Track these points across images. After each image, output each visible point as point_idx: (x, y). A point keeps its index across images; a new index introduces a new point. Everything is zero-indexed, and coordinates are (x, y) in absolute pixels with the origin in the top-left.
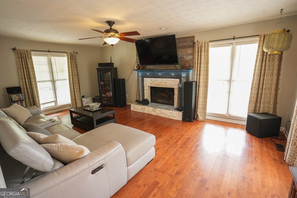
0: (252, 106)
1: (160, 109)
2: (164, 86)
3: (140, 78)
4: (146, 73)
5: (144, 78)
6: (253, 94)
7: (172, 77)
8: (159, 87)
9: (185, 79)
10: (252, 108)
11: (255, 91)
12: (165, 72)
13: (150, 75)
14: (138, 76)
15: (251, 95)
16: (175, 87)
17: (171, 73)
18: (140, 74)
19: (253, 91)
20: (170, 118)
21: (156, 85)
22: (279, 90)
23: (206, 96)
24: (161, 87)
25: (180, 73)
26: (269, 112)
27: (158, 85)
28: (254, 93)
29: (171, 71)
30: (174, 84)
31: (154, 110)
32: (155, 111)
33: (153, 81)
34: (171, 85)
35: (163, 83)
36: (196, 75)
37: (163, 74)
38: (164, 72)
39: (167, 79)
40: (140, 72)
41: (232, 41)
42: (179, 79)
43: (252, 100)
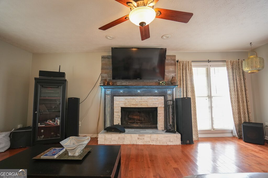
0: (236, 117)
1: (149, 135)
2: (144, 105)
3: (108, 98)
4: (119, 90)
5: (114, 97)
6: (234, 107)
7: (155, 94)
8: (137, 107)
9: (170, 96)
10: (236, 119)
11: (235, 104)
12: (146, 89)
13: (124, 92)
14: (105, 94)
15: (232, 108)
16: (160, 106)
17: (154, 89)
18: (109, 92)
19: (234, 104)
20: (165, 144)
21: (133, 105)
22: (248, 102)
23: (195, 113)
24: (140, 107)
25: (164, 90)
26: (246, 121)
27: (136, 105)
28: (235, 105)
29: (154, 88)
30: (157, 103)
31: (141, 137)
32: (142, 139)
33: (129, 100)
34: (154, 104)
35: (143, 103)
36: (182, 92)
37: (143, 91)
38: (144, 89)
39: (148, 97)
40: (109, 88)
41: (207, 64)
42: (164, 97)
43: (235, 112)
